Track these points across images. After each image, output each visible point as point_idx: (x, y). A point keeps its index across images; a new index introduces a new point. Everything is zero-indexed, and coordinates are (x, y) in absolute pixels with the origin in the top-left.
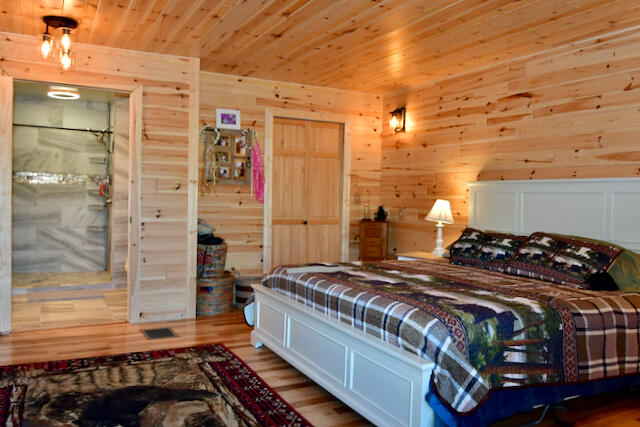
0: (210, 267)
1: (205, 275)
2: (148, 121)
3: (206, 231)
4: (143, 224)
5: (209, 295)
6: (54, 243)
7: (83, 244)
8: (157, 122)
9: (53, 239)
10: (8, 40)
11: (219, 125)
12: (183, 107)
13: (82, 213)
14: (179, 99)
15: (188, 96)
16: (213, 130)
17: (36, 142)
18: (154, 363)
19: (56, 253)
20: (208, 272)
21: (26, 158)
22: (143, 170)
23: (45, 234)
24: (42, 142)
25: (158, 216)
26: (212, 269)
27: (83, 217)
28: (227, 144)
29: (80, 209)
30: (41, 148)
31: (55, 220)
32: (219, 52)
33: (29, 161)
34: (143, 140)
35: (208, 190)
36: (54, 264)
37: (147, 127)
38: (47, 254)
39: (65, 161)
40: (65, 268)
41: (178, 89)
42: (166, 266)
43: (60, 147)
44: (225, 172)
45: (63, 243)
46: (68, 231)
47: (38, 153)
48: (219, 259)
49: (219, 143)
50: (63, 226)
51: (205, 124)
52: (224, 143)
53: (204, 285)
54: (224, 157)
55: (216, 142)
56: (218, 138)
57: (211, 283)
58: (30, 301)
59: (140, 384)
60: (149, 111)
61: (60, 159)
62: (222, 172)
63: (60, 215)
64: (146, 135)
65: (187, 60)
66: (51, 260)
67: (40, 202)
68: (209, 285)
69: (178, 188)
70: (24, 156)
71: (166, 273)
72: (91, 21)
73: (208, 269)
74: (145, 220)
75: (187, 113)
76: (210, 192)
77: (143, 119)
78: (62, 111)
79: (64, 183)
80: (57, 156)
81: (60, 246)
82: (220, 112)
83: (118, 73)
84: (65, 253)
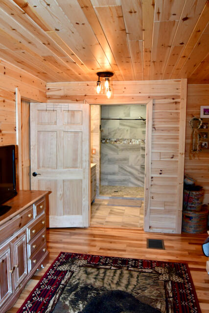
0: (192, 204)
1: (189, 209)
2: (155, 120)
3: (190, 182)
4: (152, 178)
5: (190, 221)
6: (126, 172)
7: (139, 174)
8: (161, 120)
9: (125, 170)
10: (88, 85)
11: (202, 116)
12: (176, 109)
13: (138, 159)
14: (174, 105)
15: (179, 103)
16: (198, 120)
17: (119, 124)
18: (140, 272)
19: (127, 177)
20: (191, 207)
21: (114, 132)
22: (152, 148)
23: (122, 168)
24: (121, 124)
25: (161, 174)
26: (193, 205)
27: (139, 160)
28: (207, 128)
29: (137, 156)
30: (121, 127)
31: (126, 162)
32: (197, 74)
33: (115, 133)
34: (152, 131)
35: (194, 156)
36: (126, 183)
37: (155, 123)
38: (123, 177)
39: (131, 133)
40: (130, 185)
41: (173, 99)
42: (165, 202)
43: (129, 126)
44: (205, 144)
45: (130, 172)
46: (131, 167)
47: (119, 129)
48: (198, 199)
49: (202, 127)
50: (130, 164)
51: (193, 116)
52: (205, 127)
53: (187, 215)
54: (205, 136)
55: (200, 127)
56: (201, 124)
57: (191, 214)
58: (108, 205)
59: (125, 290)
60: (156, 114)
61: (129, 132)
62: (203, 144)
63: (128, 159)
64: (154, 128)
65: (180, 81)
66: (124, 180)
67: (120, 153)
68: (190, 215)
69: (172, 158)
70: (113, 131)
71: (165, 205)
72: (118, 72)
73: (190, 205)
74: (153, 176)
75: (179, 113)
76: (195, 157)
77: (153, 119)
78: (130, 108)
79: (130, 143)
80: (127, 131)
81: (129, 174)
82: (202, 108)
83: (140, 95)
84: (130, 177)
